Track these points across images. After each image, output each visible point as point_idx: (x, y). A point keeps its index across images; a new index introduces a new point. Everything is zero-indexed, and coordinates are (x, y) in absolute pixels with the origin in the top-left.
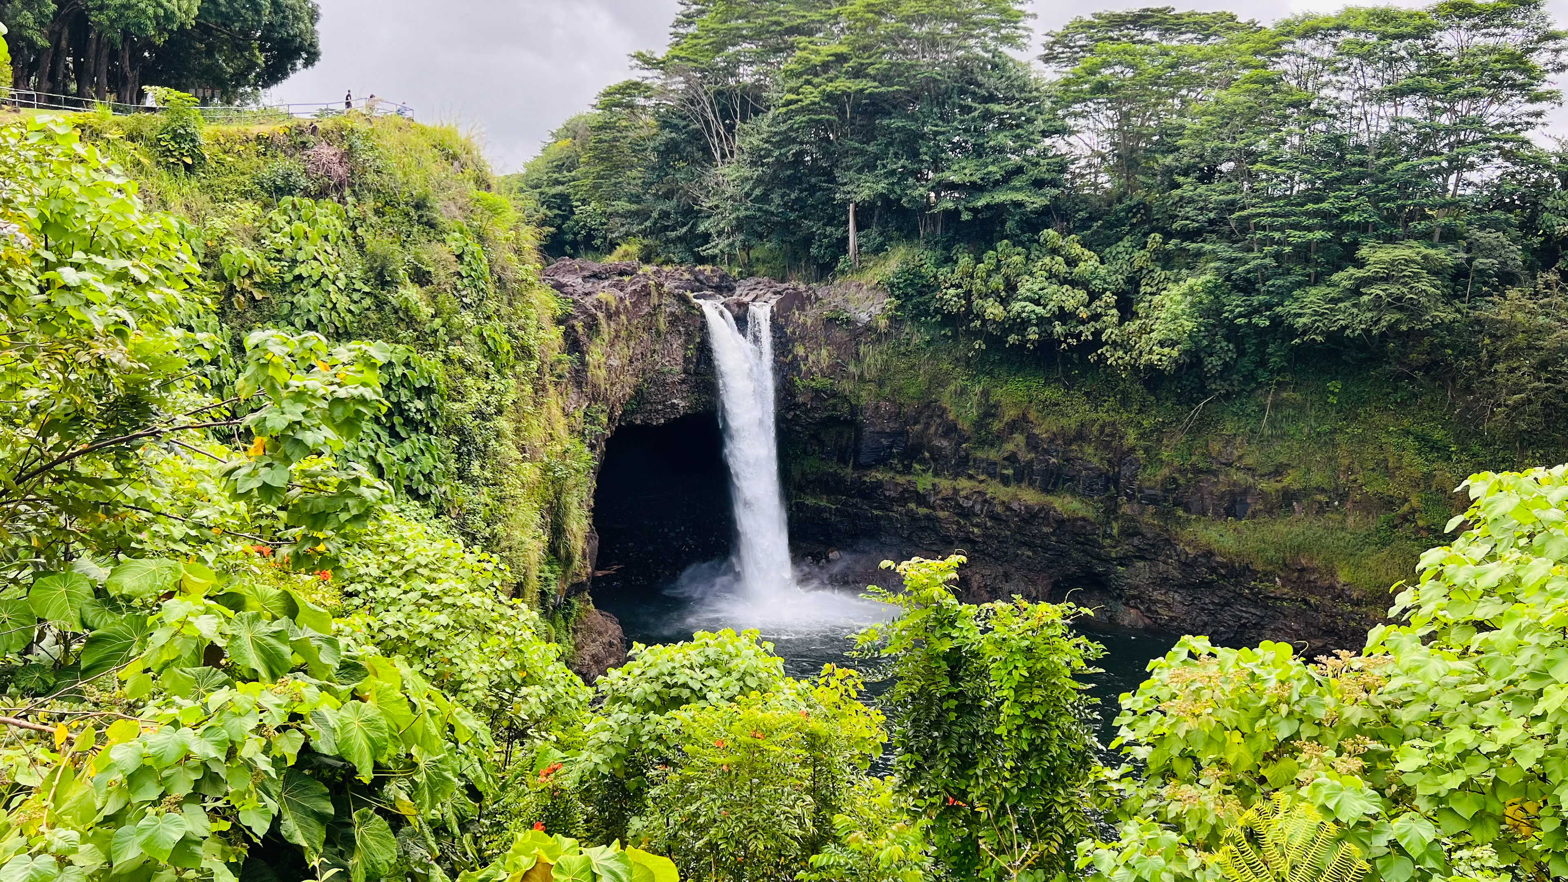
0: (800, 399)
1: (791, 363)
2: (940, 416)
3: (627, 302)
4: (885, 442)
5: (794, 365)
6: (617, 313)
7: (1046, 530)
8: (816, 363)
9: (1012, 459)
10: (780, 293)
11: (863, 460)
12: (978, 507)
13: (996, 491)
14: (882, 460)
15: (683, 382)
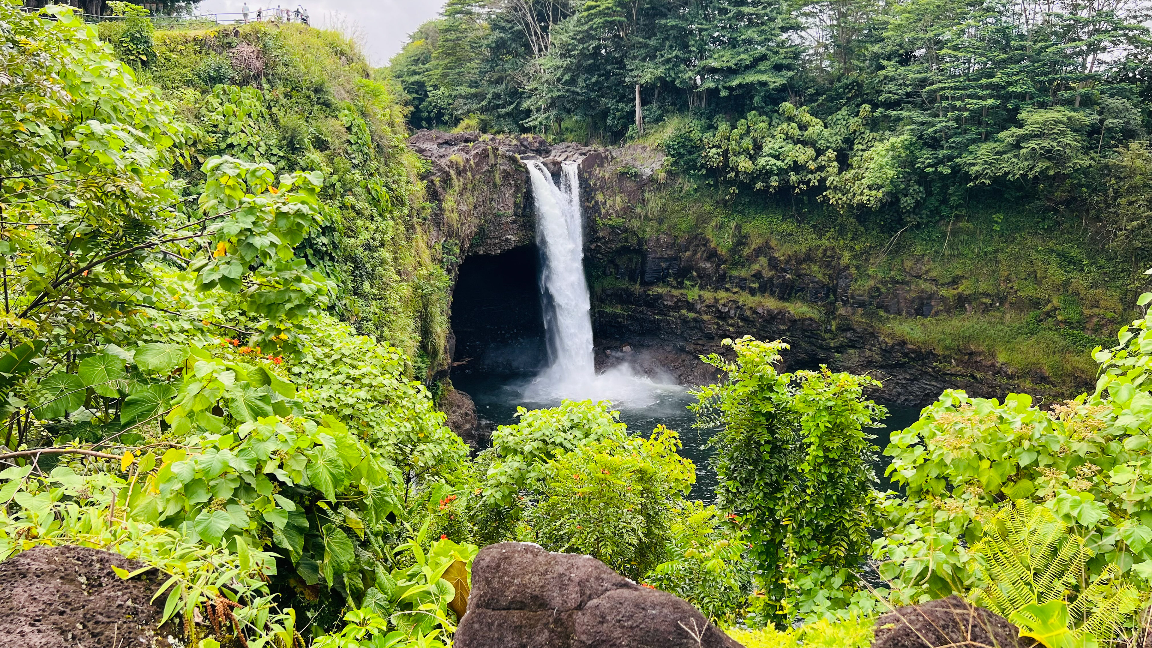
0: (601, 234)
1: (594, 207)
2: (705, 245)
3: (472, 162)
4: (664, 265)
5: (596, 209)
6: (465, 170)
7: (782, 327)
8: (612, 207)
9: (758, 276)
10: (584, 154)
11: (647, 278)
12: (732, 312)
13: (747, 300)
14: (661, 278)
15: (514, 222)
